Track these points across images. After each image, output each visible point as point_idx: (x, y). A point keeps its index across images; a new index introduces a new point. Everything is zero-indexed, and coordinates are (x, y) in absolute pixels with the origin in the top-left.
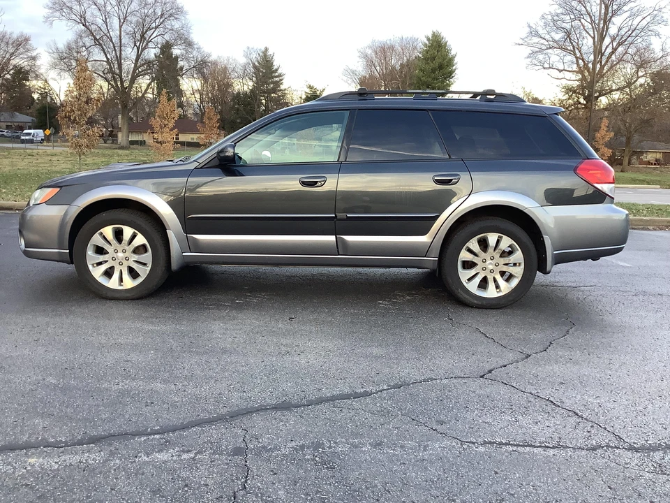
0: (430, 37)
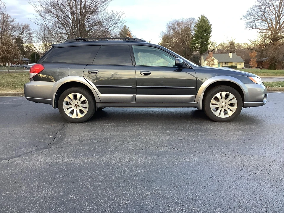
0: (201, 18)
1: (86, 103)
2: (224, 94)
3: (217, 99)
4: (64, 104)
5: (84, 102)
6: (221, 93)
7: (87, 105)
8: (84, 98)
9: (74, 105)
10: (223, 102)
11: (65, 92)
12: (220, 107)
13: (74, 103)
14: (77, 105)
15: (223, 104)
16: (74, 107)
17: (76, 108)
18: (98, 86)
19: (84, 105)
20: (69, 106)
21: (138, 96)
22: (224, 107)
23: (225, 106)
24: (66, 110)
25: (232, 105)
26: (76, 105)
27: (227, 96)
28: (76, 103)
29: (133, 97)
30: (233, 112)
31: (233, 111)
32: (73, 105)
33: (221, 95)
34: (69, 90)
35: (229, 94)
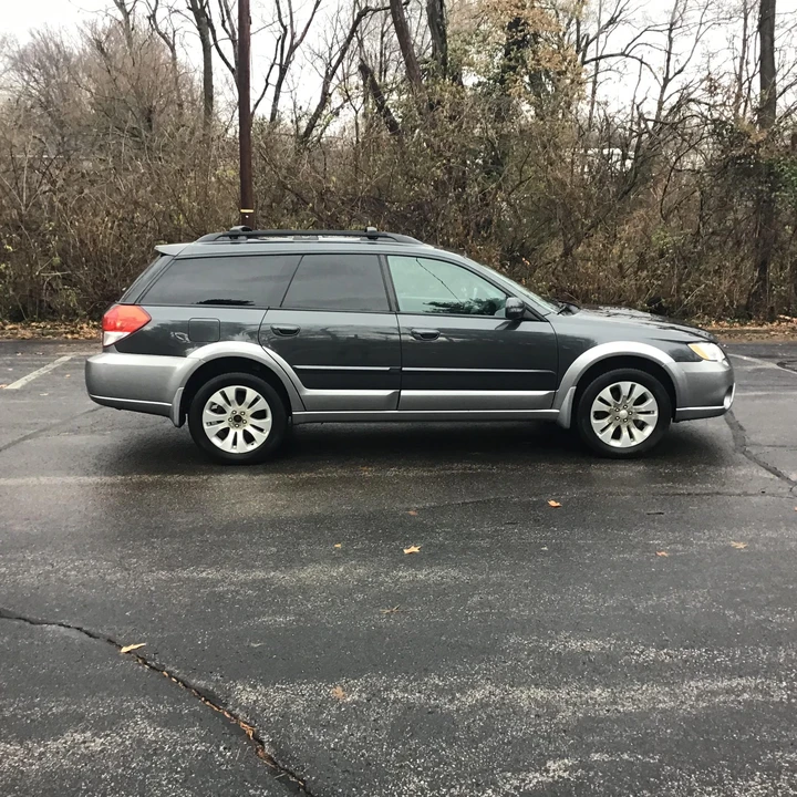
9: (232, 417)
14: (241, 418)
15: (623, 412)
18: (298, 367)
21: (404, 393)
26: (238, 418)
28: (238, 414)
29: (392, 395)
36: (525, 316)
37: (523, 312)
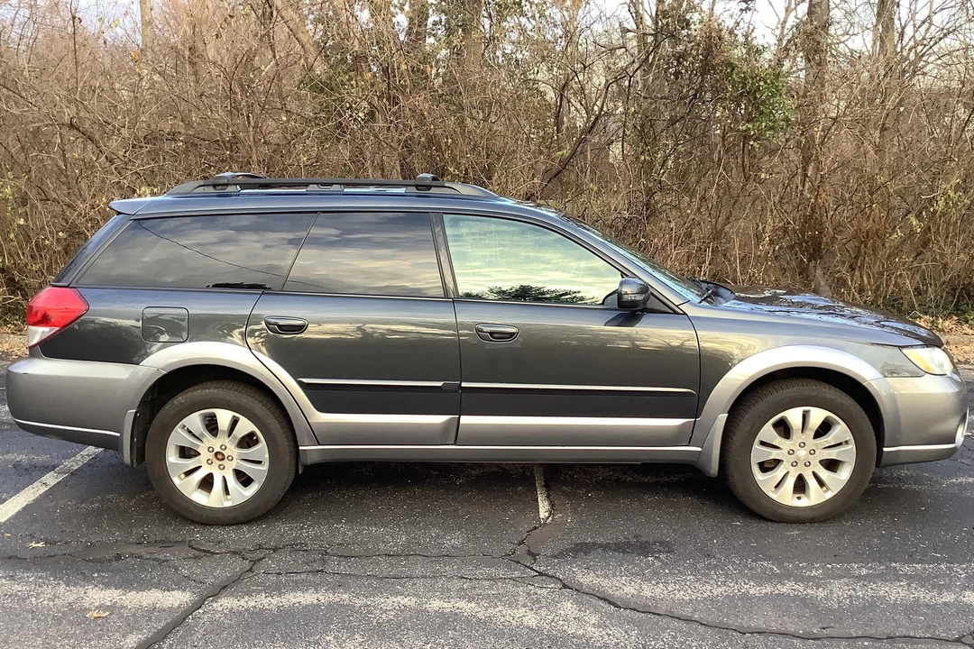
1: (257, 441)
2: (818, 416)
3: (784, 428)
4: (172, 457)
5: (248, 441)
6: (808, 411)
7: (261, 450)
8: (245, 426)
9: (211, 456)
10: (802, 445)
11: (168, 409)
12: (787, 460)
13: (210, 449)
14: (223, 455)
15: (802, 453)
16: (209, 462)
17: (222, 468)
18: (306, 380)
19: (252, 452)
20: (191, 463)
21: (465, 420)
22: (801, 465)
23: (808, 464)
24: (181, 479)
25: (832, 465)
26: (219, 456)
27: (825, 428)
28: (217, 449)
29: (447, 424)
30: (829, 495)
31: (828, 489)
32: (205, 455)
33: (805, 416)
34: (181, 399)
35: (833, 424)
36: (649, 305)
37: (645, 301)
